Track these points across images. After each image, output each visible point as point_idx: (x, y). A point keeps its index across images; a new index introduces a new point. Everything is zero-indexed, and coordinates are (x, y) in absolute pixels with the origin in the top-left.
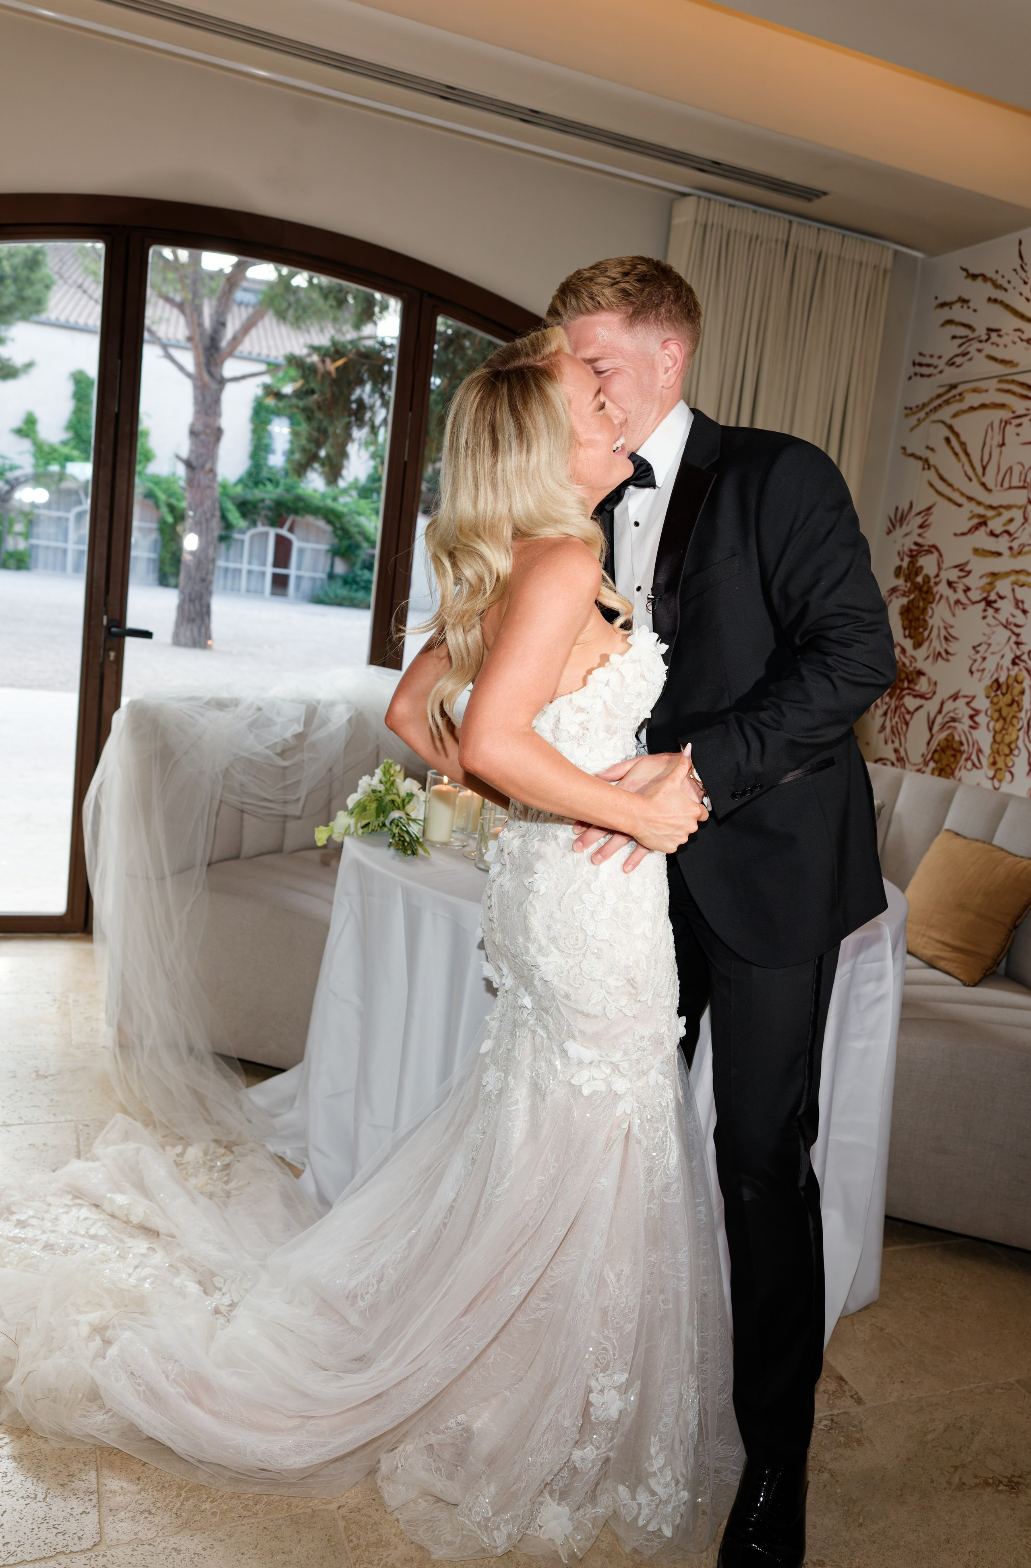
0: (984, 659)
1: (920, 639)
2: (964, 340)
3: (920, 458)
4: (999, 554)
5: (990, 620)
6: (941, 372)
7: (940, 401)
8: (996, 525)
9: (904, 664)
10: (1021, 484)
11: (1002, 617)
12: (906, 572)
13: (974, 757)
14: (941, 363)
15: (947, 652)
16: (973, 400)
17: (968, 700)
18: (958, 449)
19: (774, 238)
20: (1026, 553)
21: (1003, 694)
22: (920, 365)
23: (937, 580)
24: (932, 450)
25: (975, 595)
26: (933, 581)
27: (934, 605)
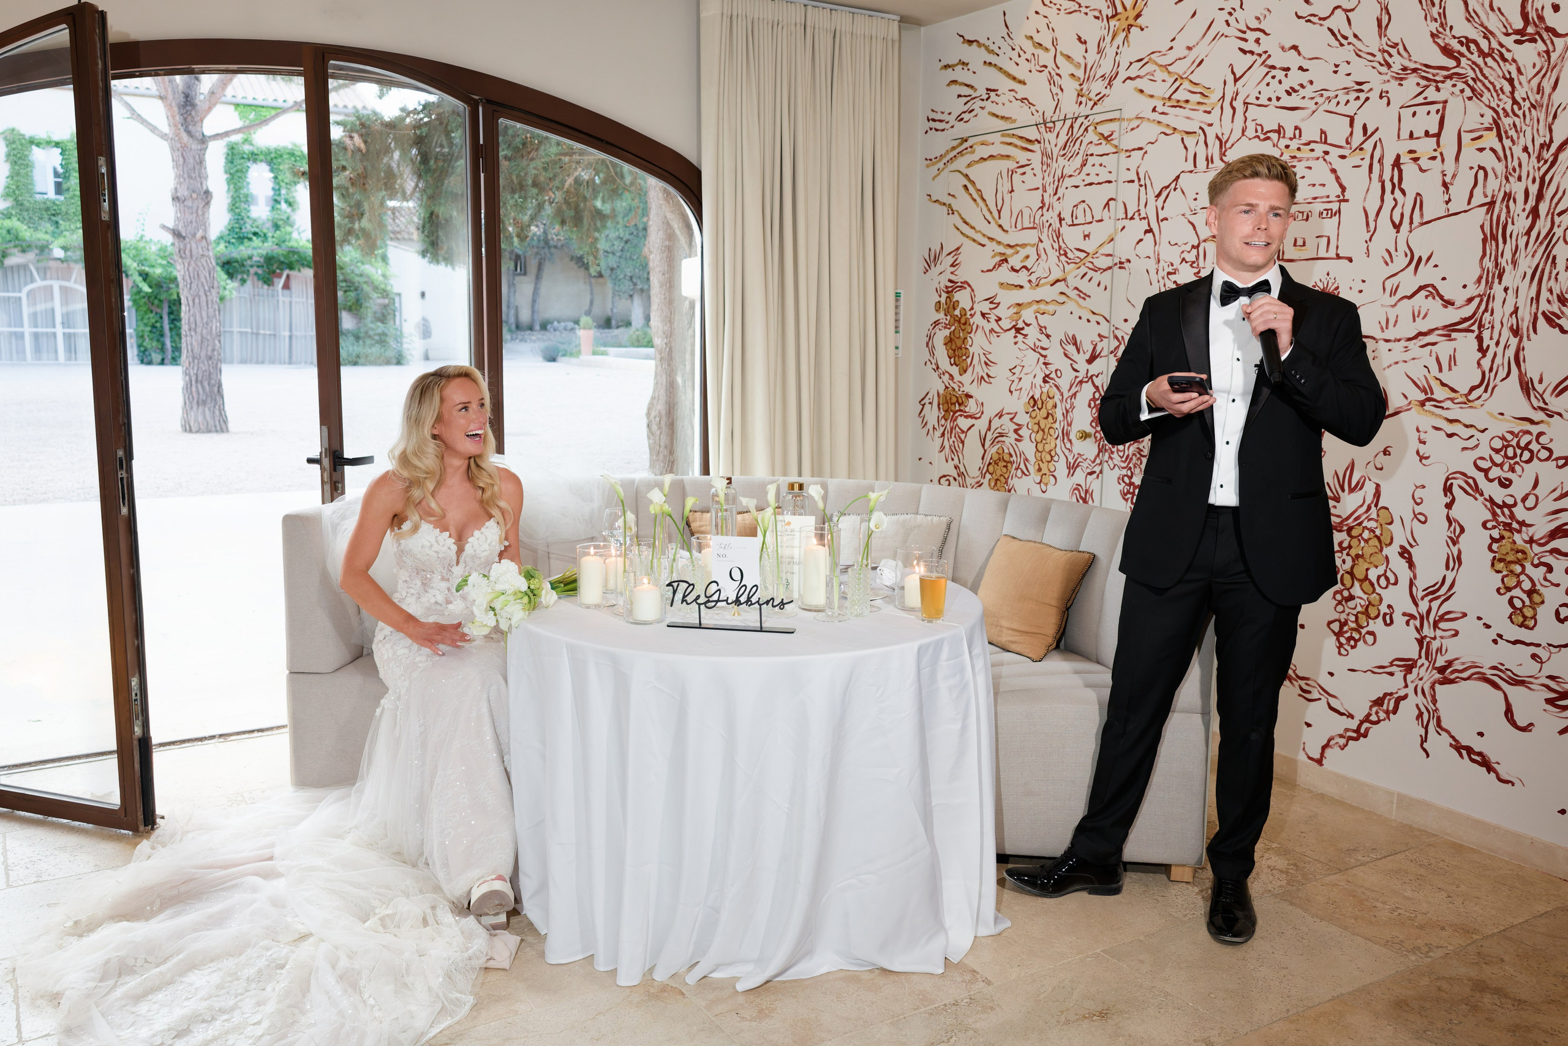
0: (1020, 379)
1: (964, 365)
2: (969, 98)
3: (944, 204)
4: (1021, 287)
5: (1020, 345)
6: (952, 127)
7: (954, 153)
8: (1015, 261)
9: (954, 389)
10: (1031, 225)
11: (1030, 341)
12: (945, 306)
13: (1022, 466)
14: (952, 119)
15: (989, 376)
16: (982, 152)
17: (1012, 416)
18: (975, 196)
19: (793, 22)
20: (1043, 285)
21: (1039, 409)
22: (934, 120)
23: (973, 312)
24: (953, 196)
25: (1006, 324)
26: (969, 313)
27: (972, 335)
